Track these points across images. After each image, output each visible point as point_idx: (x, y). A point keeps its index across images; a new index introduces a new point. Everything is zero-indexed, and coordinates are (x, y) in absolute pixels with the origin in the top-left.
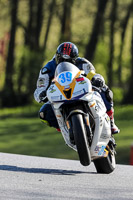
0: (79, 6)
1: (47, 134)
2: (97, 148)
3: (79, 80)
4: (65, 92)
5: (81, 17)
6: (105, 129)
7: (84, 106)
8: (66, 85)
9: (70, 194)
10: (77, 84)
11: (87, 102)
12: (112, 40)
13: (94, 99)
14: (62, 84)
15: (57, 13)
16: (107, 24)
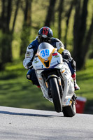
0: (36, 2)
1: (14, 91)
2: (65, 100)
3: (54, 54)
4: (45, 63)
5: (38, 9)
6: (70, 87)
7: (58, 72)
8: (46, 58)
9: (31, 133)
10: (53, 57)
11: (59, 70)
12: (60, 25)
13: (64, 67)
14: (43, 58)
15: (22, 7)
16: (57, 14)
